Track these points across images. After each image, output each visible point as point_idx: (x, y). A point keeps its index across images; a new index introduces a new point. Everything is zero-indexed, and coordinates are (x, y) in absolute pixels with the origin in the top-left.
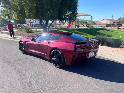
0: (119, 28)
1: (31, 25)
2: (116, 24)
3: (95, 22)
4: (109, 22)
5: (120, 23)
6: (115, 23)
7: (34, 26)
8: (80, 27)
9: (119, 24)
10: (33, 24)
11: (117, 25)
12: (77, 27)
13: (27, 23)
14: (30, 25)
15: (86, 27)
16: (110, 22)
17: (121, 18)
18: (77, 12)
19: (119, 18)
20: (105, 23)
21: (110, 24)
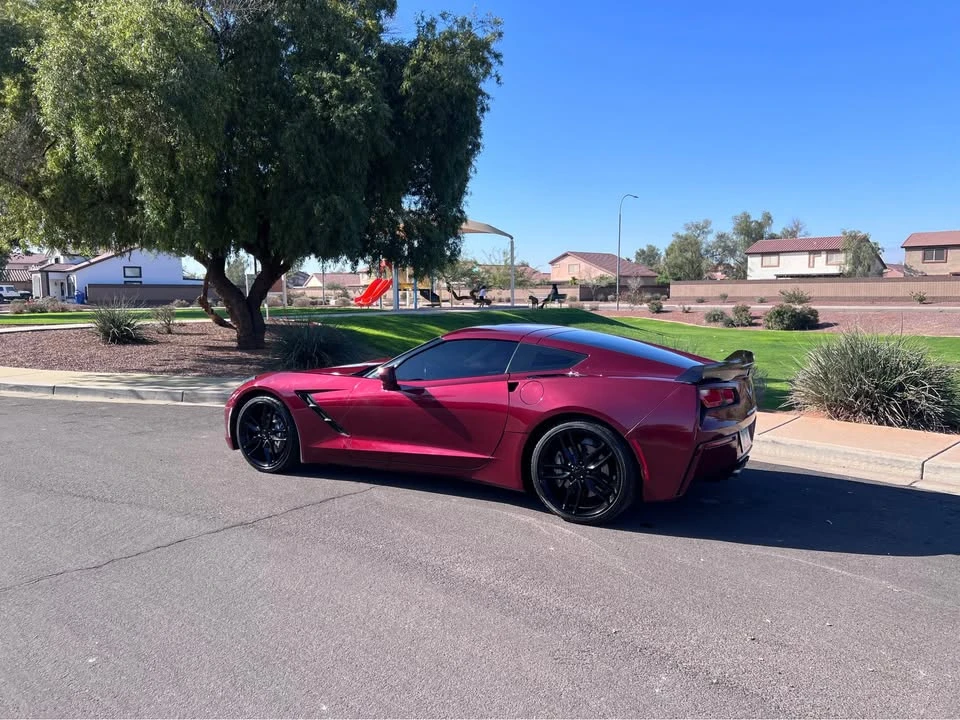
0: (659, 311)
1: (54, 290)
2: (634, 284)
3: (521, 275)
4: (594, 274)
5: (656, 280)
6: (629, 281)
7: (82, 299)
8: (443, 304)
9: (650, 283)
10: (70, 286)
11: (643, 288)
12: (423, 303)
13: (15, 276)
14: (46, 291)
15: (470, 304)
16: (600, 272)
17: (652, 249)
18: (462, 212)
19: (643, 252)
20: (574, 279)
21: (604, 283)
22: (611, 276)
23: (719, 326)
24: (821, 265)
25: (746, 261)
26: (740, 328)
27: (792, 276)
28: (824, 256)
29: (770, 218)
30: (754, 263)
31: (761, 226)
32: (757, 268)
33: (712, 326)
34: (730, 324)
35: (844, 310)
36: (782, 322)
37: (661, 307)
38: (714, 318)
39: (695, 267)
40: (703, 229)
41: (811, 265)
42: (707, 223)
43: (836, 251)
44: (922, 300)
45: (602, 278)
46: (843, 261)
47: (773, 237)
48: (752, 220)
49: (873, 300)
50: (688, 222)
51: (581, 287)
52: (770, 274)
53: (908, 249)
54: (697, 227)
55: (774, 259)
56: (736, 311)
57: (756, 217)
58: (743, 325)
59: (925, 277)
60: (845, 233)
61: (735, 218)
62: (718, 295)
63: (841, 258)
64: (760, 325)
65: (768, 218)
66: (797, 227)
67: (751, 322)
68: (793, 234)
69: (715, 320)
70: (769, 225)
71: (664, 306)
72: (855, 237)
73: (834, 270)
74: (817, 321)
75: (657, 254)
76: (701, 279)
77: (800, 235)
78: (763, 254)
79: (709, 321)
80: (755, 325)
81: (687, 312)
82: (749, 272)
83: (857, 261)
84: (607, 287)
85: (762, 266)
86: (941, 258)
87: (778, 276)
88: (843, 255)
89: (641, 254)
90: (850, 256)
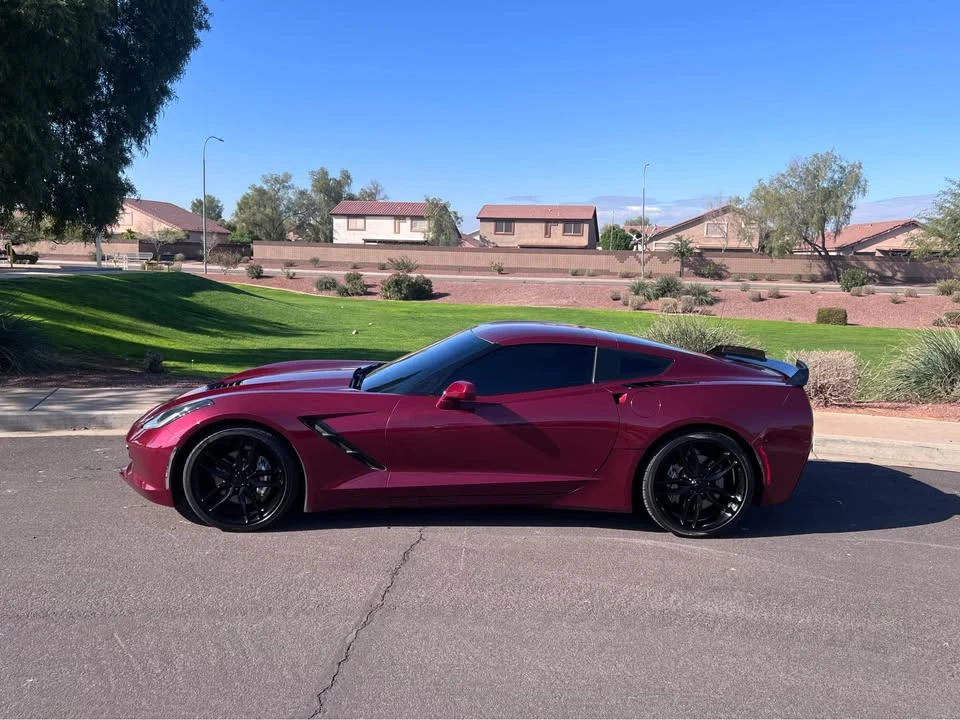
0: (261, 276)
4: (156, 228)
9: (226, 240)
17: (209, 199)
20: (129, 231)
21: (171, 239)
22: (178, 232)
23: (333, 294)
24: (407, 232)
25: (331, 223)
26: (356, 298)
27: (380, 242)
28: (408, 222)
29: (348, 177)
30: (339, 224)
31: (339, 184)
32: (343, 231)
33: (324, 294)
34: (344, 292)
35: (451, 280)
36: (400, 291)
37: (261, 271)
38: (327, 285)
39: (276, 225)
40: (282, 182)
41: (397, 231)
42: (288, 177)
43: (421, 218)
44: (500, 271)
45: (167, 232)
46: (426, 228)
47: (351, 198)
48: (329, 178)
49: (460, 270)
50: (266, 173)
51: (140, 241)
52: (357, 238)
53: (483, 220)
54: (276, 180)
55: (360, 222)
56: (349, 278)
57: (335, 174)
58: (358, 294)
59: (497, 249)
60: (427, 200)
61: (312, 173)
62: (308, 259)
63: (424, 225)
64: (375, 294)
65: (347, 177)
66: (376, 189)
67: (365, 291)
68: (372, 196)
69: (329, 289)
70: (349, 185)
71: (265, 270)
72: (436, 205)
73: (419, 237)
74: (431, 291)
75: (218, 207)
76: (283, 240)
77: (380, 199)
78: (349, 216)
79: (320, 290)
80: (370, 294)
81: (291, 278)
82: (334, 236)
83: (439, 229)
84: (175, 244)
85: (348, 229)
86: (510, 231)
87: (367, 241)
88: (426, 222)
89: (197, 205)
90: (432, 224)
